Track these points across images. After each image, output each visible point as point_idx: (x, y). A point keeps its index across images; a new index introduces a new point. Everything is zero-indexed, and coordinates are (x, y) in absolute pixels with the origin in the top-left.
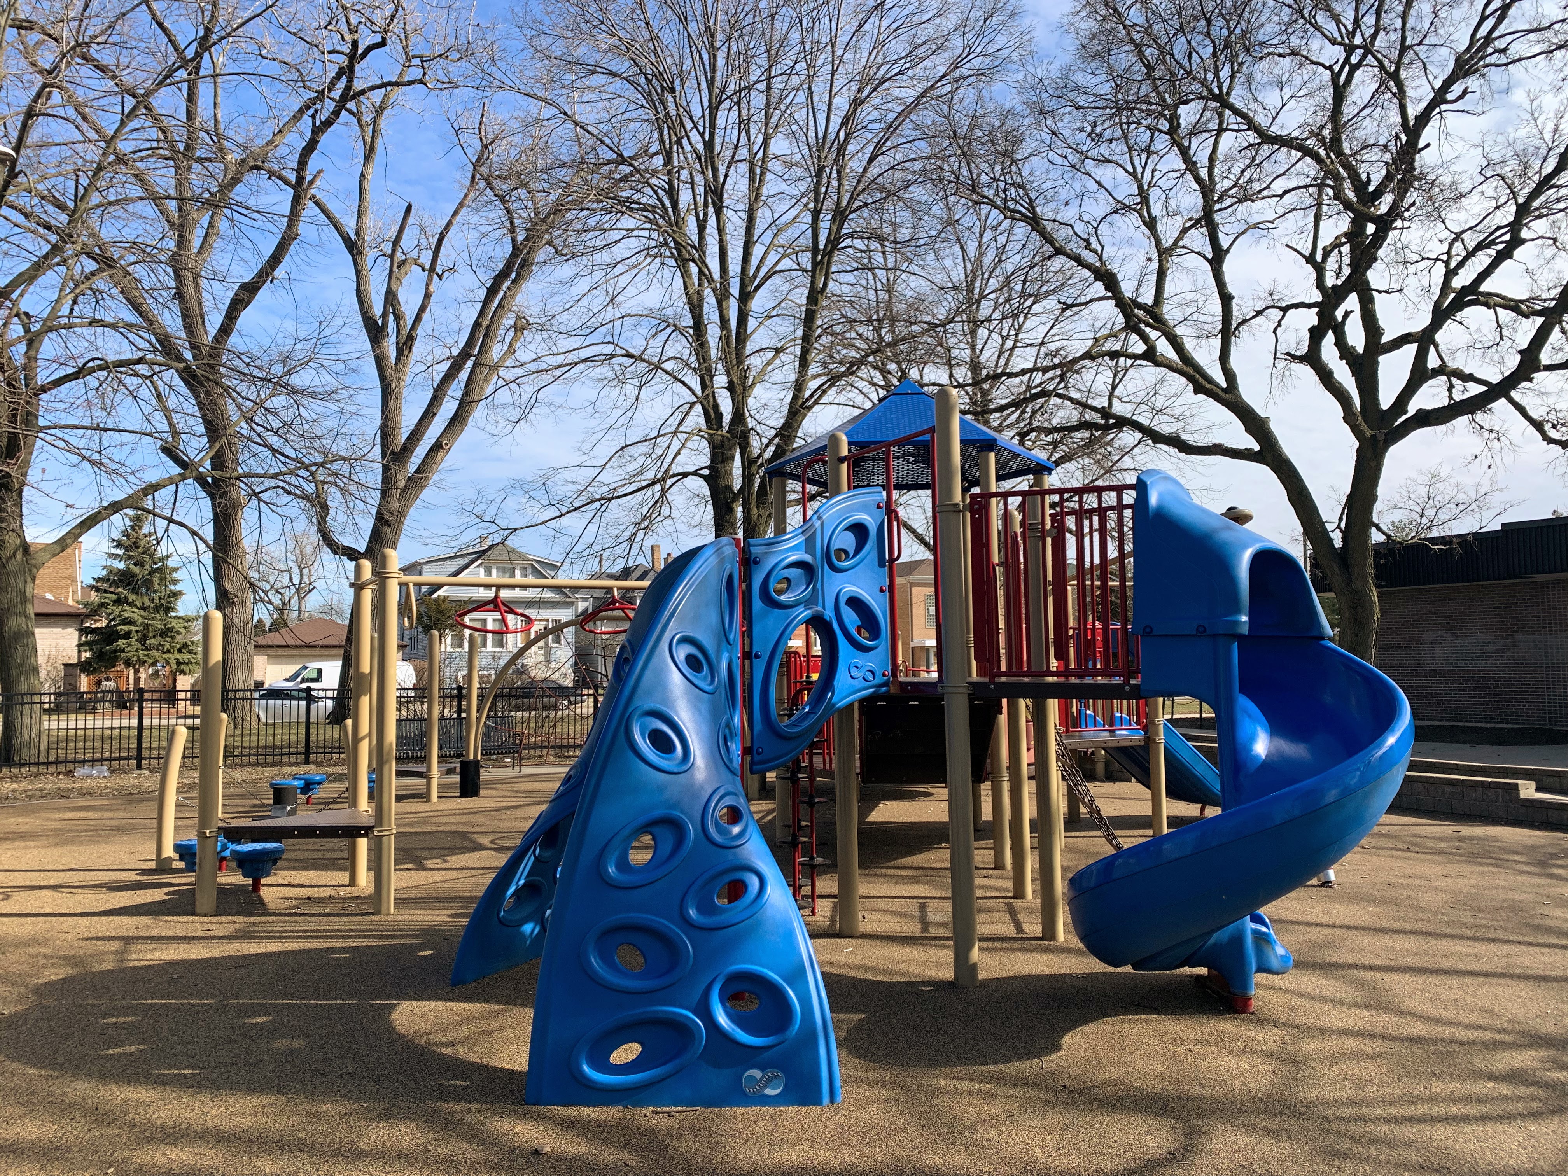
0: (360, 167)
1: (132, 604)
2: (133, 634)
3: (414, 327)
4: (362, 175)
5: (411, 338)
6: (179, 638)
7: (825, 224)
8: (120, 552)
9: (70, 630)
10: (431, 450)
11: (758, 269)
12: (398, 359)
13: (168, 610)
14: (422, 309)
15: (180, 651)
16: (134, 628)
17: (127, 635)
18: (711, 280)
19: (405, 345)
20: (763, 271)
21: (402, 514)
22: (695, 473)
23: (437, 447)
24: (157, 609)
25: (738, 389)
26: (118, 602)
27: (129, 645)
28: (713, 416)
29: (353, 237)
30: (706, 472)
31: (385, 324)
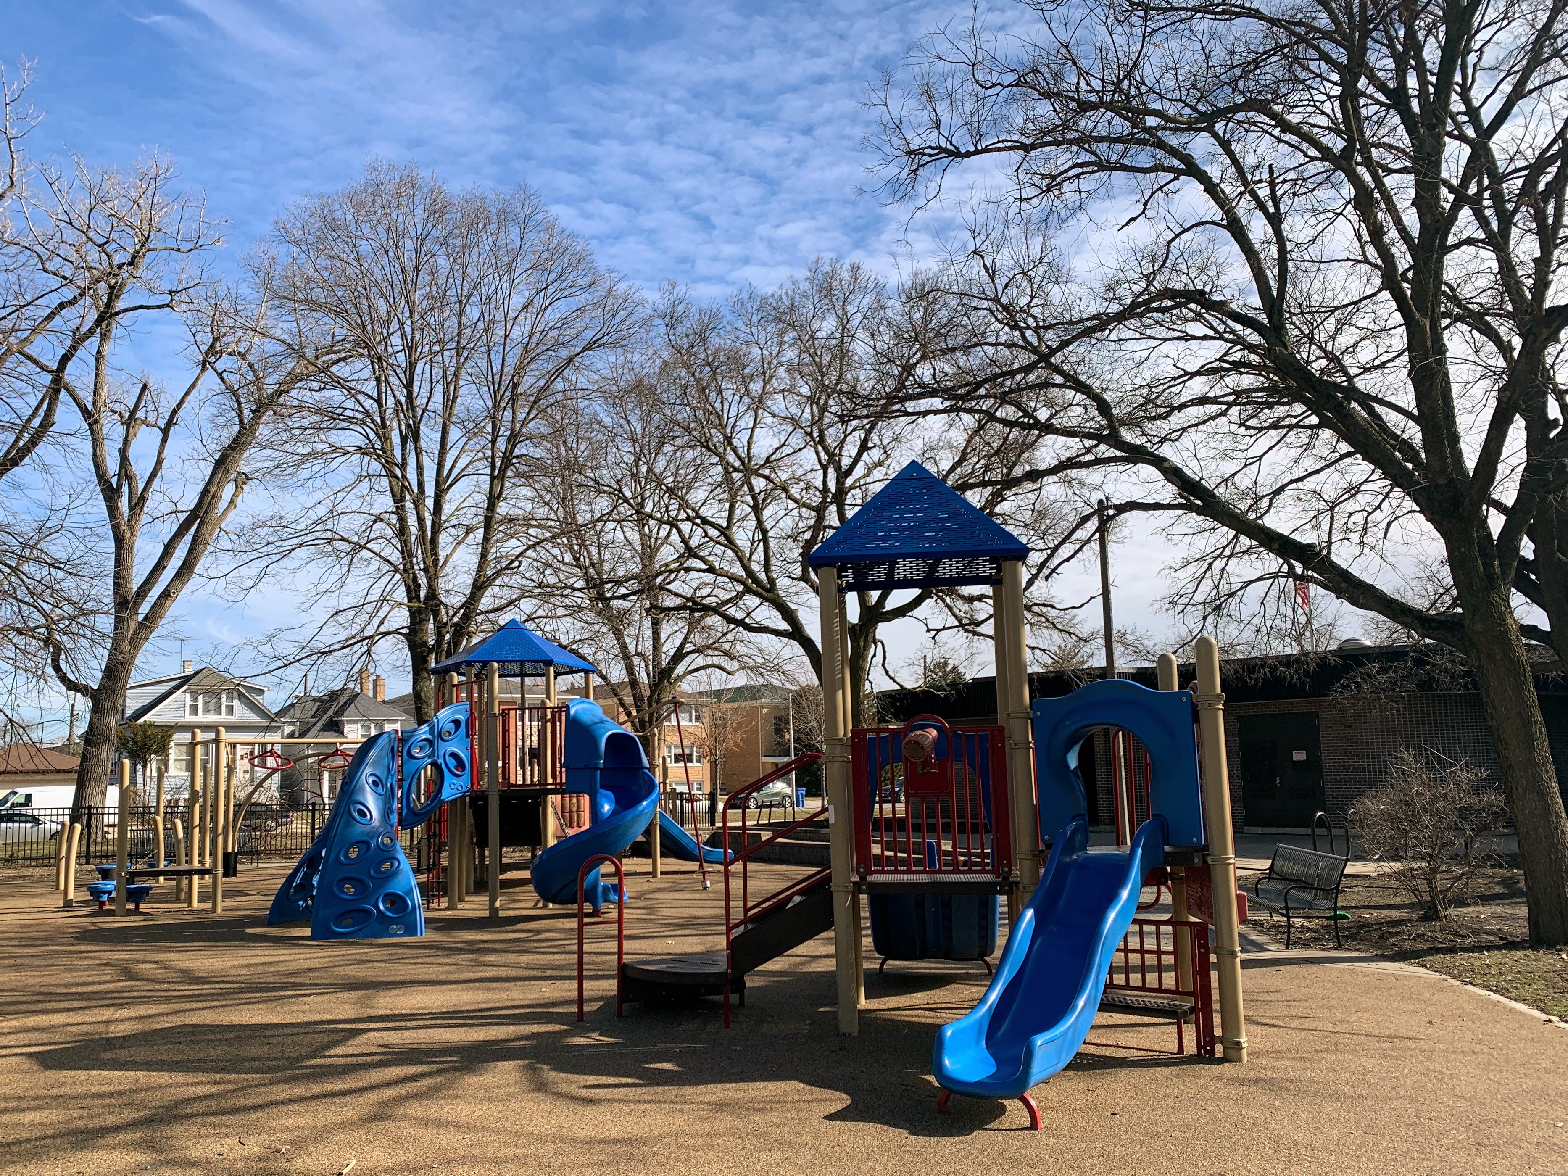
0: (96, 346)
3: (145, 489)
4: (99, 352)
5: (143, 499)
7: (502, 444)
10: (159, 597)
11: (451, 470)
12: (131, 517)
14: (153, 475)
18: (410, 490)
19: (138, 503)
20: (455, 472)
21: (133, 654)
22: (396, 632)
23: (166, 594)
25: (431, 570)
28: (412, 592)
29: (90, 407)
30: (405, 631)
31: (119, 485)
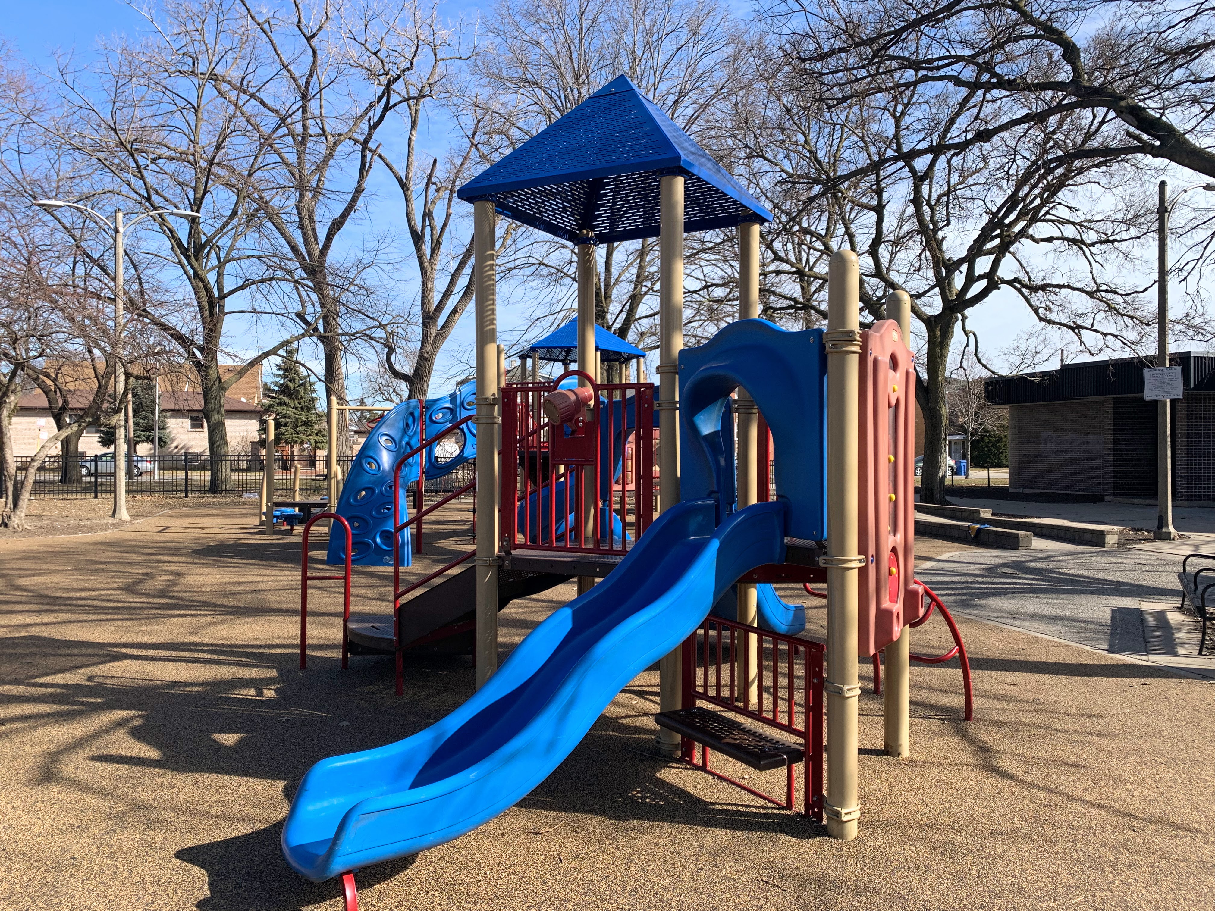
0: (408, 134)
1: (288, 405)
2: (289, 424)
3: (441, 233)
4: (410, 139)
5: (438, 243)
6: (316, 427)
8: (281, 373)
9: (254, 421)
10: (450, 313)
12: (431, 256)
13: (309, 409)
14: (445, 223)
15: (317, 435)
16: (290, 420)
17: (286, 425)
19: (436, 246)
23: (455, 311)
24: (302, 409)
26: (281, 404)
27: (287, 431)
29: (404, 179)
31: (424, 233)
